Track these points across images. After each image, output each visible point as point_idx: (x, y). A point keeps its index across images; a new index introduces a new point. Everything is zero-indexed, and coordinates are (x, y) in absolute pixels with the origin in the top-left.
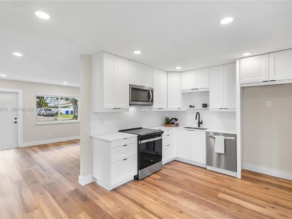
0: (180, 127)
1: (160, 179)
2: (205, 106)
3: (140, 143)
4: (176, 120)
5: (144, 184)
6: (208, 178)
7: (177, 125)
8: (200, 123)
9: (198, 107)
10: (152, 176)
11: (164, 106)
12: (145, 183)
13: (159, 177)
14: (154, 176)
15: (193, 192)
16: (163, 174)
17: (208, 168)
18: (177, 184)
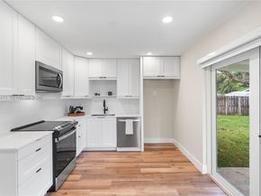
0: (86, 116)
1: (81, 178)
2: (110, 94)
3: (56, 141)
4: (81, 108)
5: (66, 194)
6: (123, 159)
7: (83, 114)
8: (105, 110)
9: (104, 94)
10: (69, 178)
11: (71, 94)
12: (65, 191)
13: (80, 176)
14: (71, 177)
15: (122, 178)
16: (80, 171)
17: (119, 149)
18: (102, 176)
